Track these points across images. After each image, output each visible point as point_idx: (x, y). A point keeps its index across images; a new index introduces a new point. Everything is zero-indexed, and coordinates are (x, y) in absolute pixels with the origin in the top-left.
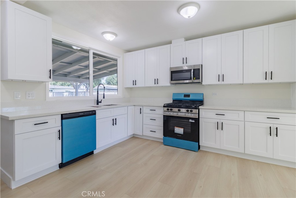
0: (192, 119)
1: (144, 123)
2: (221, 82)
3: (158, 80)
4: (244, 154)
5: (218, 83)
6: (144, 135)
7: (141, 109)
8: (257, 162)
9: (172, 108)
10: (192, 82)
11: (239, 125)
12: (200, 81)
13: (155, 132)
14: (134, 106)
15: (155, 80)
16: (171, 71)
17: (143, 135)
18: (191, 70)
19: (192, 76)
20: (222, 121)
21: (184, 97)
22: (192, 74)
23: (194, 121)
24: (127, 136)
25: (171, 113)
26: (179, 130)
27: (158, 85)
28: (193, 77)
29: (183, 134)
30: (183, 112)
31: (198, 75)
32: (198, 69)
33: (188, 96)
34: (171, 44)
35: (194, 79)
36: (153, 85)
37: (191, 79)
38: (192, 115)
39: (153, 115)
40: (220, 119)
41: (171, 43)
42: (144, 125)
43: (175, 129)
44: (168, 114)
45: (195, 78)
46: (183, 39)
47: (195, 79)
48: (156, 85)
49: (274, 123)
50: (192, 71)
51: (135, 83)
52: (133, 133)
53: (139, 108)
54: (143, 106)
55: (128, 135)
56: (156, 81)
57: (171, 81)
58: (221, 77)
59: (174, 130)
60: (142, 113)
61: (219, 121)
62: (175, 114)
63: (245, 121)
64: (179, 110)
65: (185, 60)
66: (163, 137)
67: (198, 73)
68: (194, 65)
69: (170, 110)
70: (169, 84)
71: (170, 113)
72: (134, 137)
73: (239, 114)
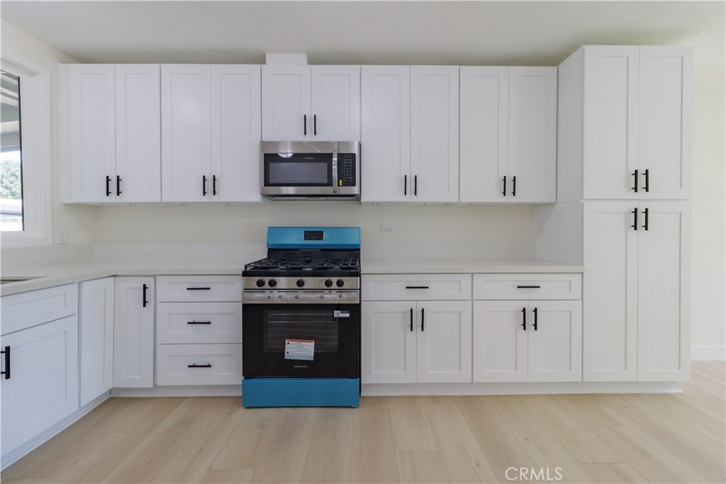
0: (340, 307)
1: (159, 341)
2: (410, 198)
3: (214, 179)
4: (473, 384)
5: (402, 198)
6: (159, 384)
7: (145, 287)
8: (497, 396)
9: (273, 278)
10: (333, 193)
11: (460, 312)
12: (355, 190)
13: (209, 366)
14: (115, 276)
15: (204, 180)
16: (265, 155)
17: (155, 385)
18: (330, 155)
19: (335, 174)
20: (421, 305)
21: (305, 239)
22: (335, 168)
23: (348, 315)
24: (77, 408)
25: (271, 295)
26: (300, 350)
27: (215, 199)
28: (337, 178)
29: (312, 359)
30: (315, 291)
31: (349, 173)
32: (350, 156)
33: (317, 234)
34: (263, 66)
35: (339, 185)
36: (197, 197)
37: (330, 184)
38: (344, 295)
39: (200, 307)
40: (417, 300)
41: (265, 63)
42: (159, 347)
43: (287, 346)
44: (258, 298)
45: (341, 181)
46: (304, 58)
47: (341, 184)
48: (209, 198)
49: (529, 300)
50: (335, 159)
51: (114, 185)
52: (111, 387)
53: (139, 283)
54: (155, 276)
55: (82, 405)
56: (210, 185)
57: (265, 185)
58: (411, 184)
59: (284, 349)
60: (150, 305)
61: (413, 305)
62: (288, 298)
63: (474, 298)
64: (300, 284)
65: (310, 123)
66: (243, 382)
67: (349, 167)
68: (339, 142)
69: (267, 286)
70: (257, 198)
71: (268, 293)
72: (114, 401)
73: (460, 281)
